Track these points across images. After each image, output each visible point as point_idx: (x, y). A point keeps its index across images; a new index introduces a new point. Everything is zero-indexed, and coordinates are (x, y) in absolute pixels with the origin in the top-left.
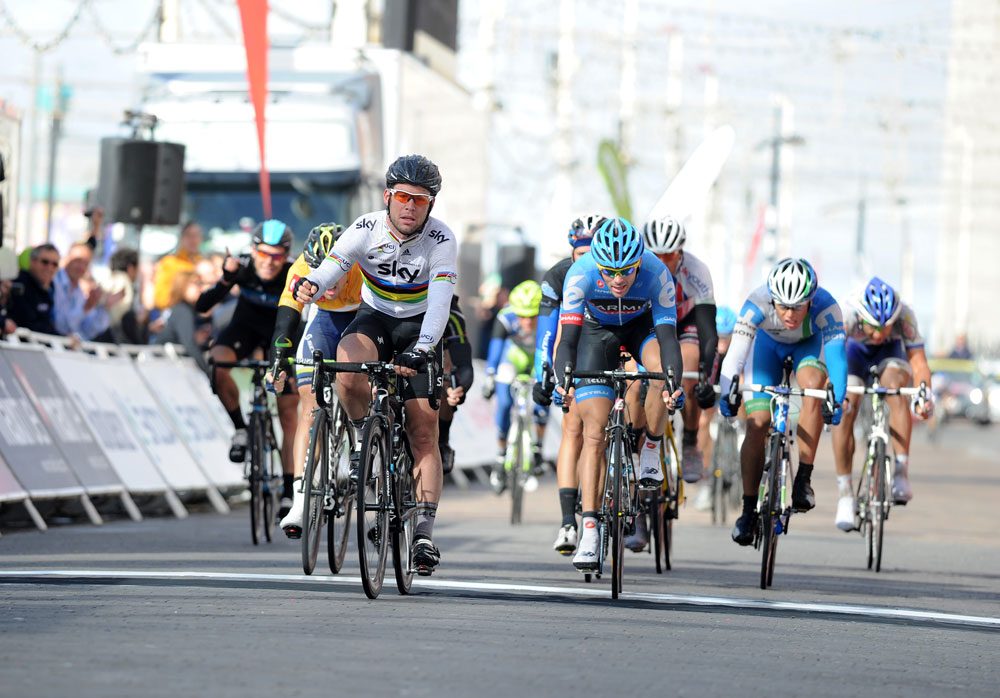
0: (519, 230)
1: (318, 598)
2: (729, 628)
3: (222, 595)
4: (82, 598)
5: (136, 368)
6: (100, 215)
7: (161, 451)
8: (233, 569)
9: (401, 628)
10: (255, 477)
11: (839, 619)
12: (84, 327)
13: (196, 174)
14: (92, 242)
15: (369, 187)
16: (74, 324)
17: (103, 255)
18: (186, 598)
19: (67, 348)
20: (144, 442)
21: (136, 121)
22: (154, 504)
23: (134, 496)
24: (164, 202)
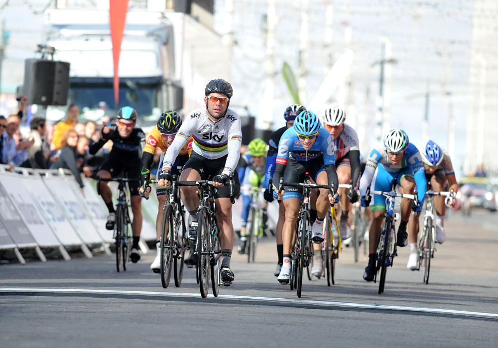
0: (246, 108)
1: (139, 303)
2: (357, 319)
3: (89, 301)
4: (14, 302)
5: (43, 182)
6: (25, 100)
7: (57, 225)
8: (95, 288)
9: (183, 319)
10: (119, 237)
11: (415, 314)
12: (15, 159)
13: (74, 78)
14: (20, 114)
15: (167, 86)
16: (10, 158)
17: (26, 121)
18: (70, 303)
19: (6, 170)
20: (48, 220)
21: (44, 50)
22: (53, 253)
23: (42, 249)
24: (58, 93)
